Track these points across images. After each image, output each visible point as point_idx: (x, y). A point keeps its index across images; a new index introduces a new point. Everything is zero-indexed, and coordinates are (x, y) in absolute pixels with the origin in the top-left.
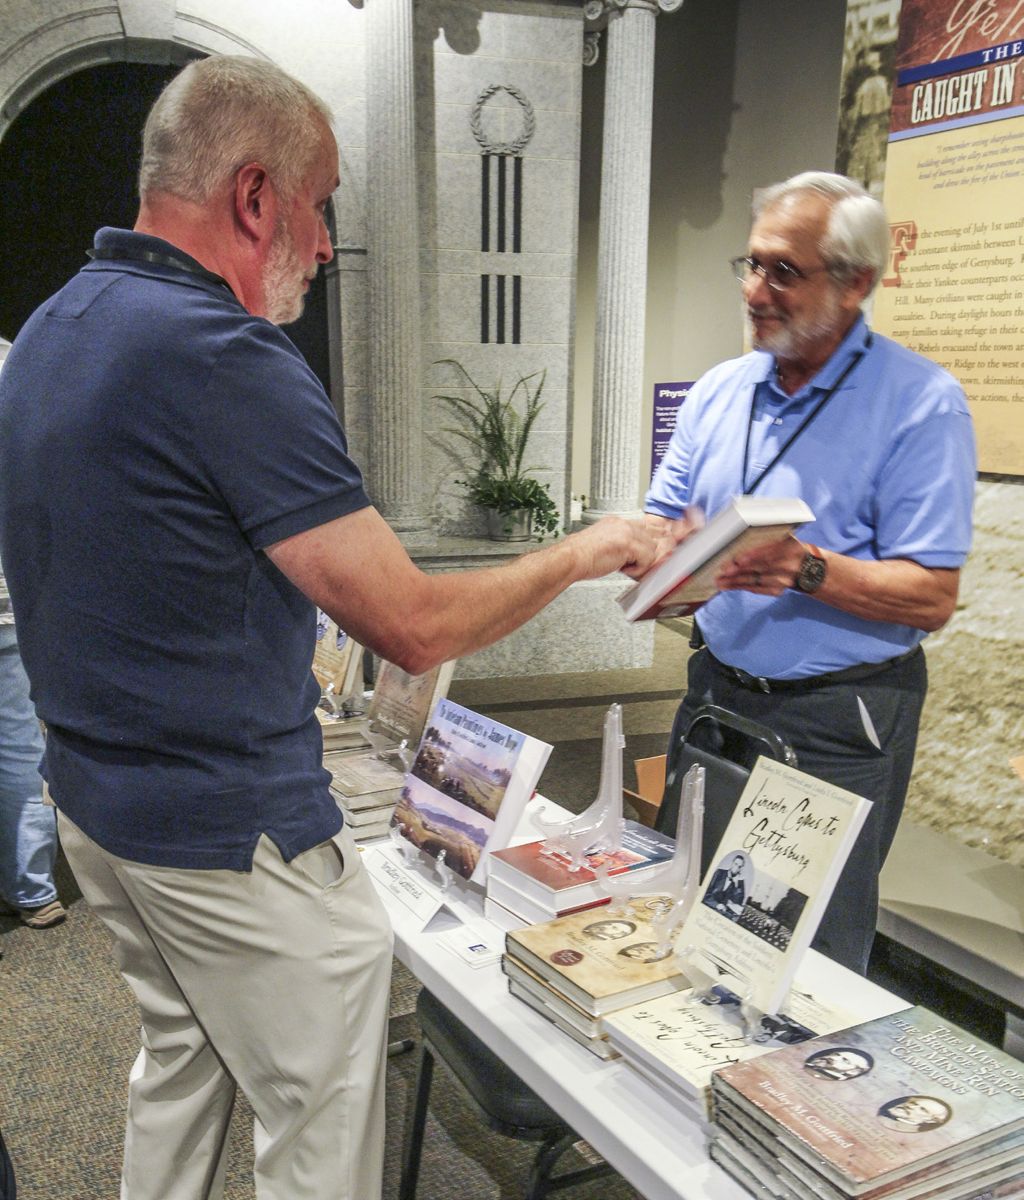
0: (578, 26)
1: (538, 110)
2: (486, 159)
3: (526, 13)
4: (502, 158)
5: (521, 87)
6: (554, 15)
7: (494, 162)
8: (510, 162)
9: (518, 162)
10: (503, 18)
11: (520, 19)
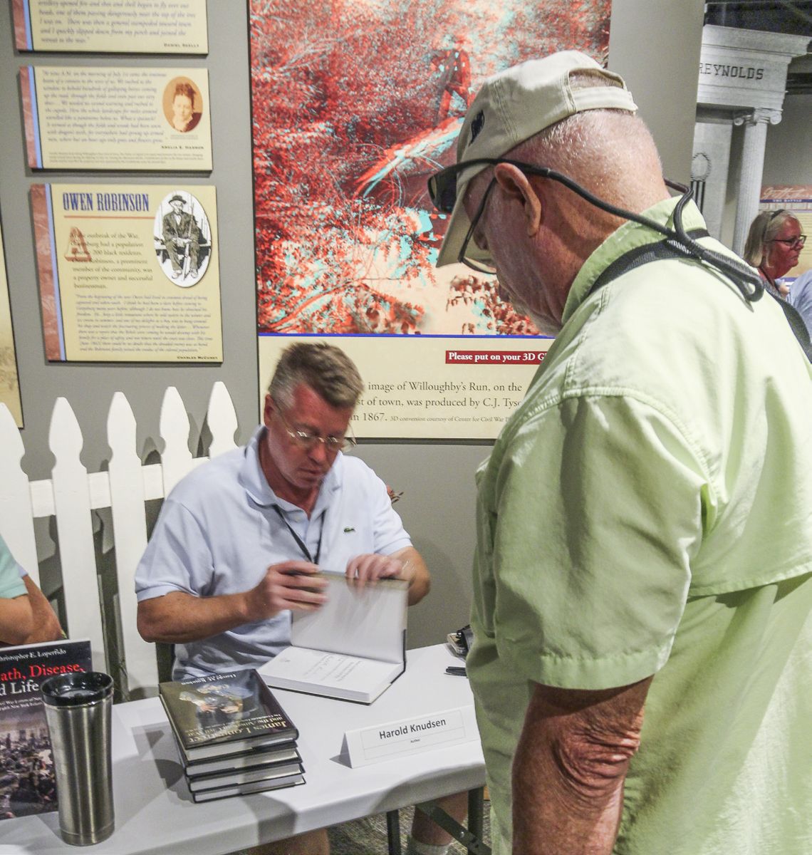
0: (730, 127)
1: (713, 162)
2: (692, 183)
3: (712, 123)
4: (698, 182)
5: (708, 153)
6: (722, 123)
7: (695, 184)
8: (701, 184)
9: (704, 183)
10: (703, 124)
11: (709, 125)
